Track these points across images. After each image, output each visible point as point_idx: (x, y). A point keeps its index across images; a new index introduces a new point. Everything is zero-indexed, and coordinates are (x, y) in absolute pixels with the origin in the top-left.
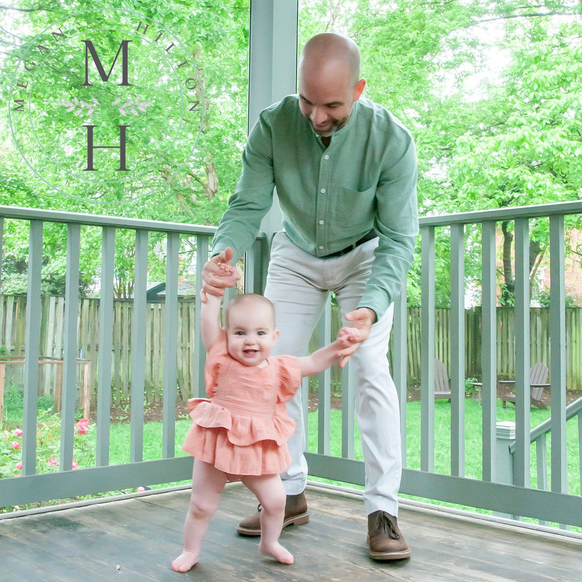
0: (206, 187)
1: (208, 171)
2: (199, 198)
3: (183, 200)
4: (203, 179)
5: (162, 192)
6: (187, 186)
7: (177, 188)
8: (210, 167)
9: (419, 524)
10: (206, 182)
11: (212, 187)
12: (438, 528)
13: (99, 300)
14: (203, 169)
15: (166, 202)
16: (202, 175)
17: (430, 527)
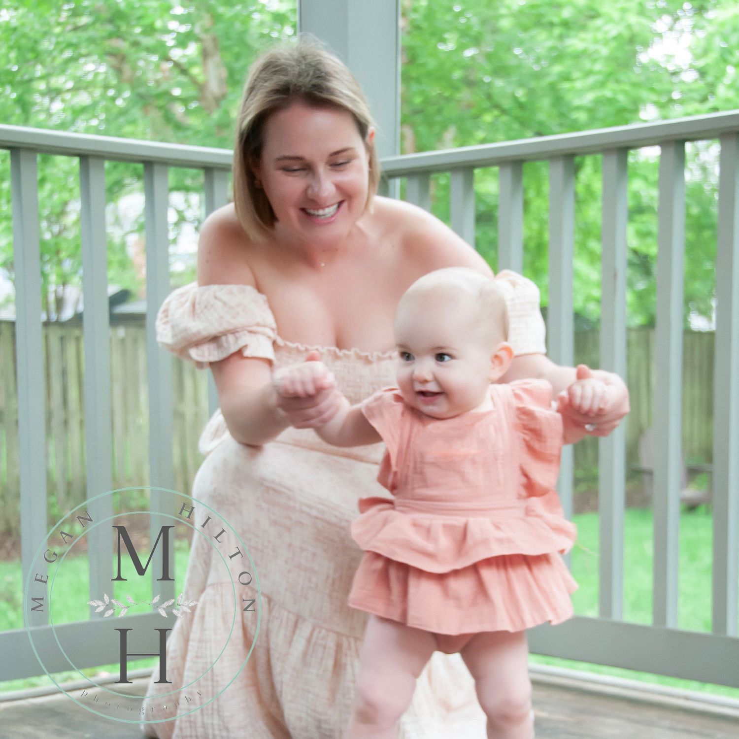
0: (202, 88)
1: (205, 54)
2: (188, 112)
3: (156, 115)
4: (195, 71)
5: (113, 99)
6: (164, 87)
7: (142, 90)
8: (209, 45)
9: (651, 724)
10: (201, 79)
11: (214, 87)
12: (688, 731)
13: (13, 324)
14: (193, 49)
15: (121, 120)
16: (192, 63)
17: (672, 729)
